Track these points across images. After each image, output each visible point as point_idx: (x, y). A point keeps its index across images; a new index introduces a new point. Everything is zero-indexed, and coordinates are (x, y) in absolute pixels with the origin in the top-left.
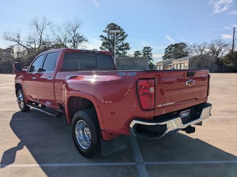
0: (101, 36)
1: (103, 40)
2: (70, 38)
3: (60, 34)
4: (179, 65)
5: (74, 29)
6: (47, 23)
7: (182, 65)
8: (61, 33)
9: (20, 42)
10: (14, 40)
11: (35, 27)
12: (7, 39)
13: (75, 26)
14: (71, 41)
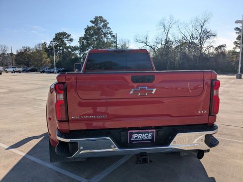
0: (237, 29)
1: (238, 33)
2: (196, 35)
3: (186, 32)
5: (202, 25)
6: (173, 22)
8: (188, 30)
9: (148, 44)
10: (143, 42)
11: (162, 27)
12: (137, 41)
13: (203, 21)
14: (197, 38)
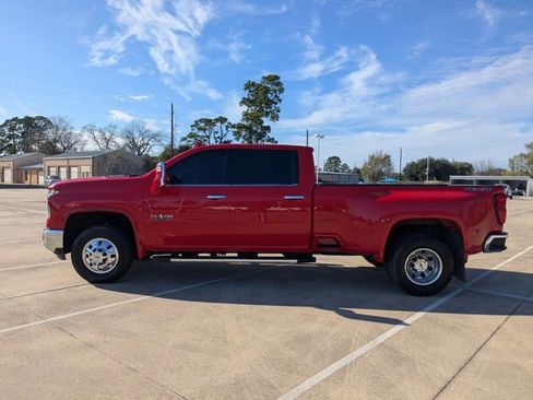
4: (64, 170)
7: (74, 170)
